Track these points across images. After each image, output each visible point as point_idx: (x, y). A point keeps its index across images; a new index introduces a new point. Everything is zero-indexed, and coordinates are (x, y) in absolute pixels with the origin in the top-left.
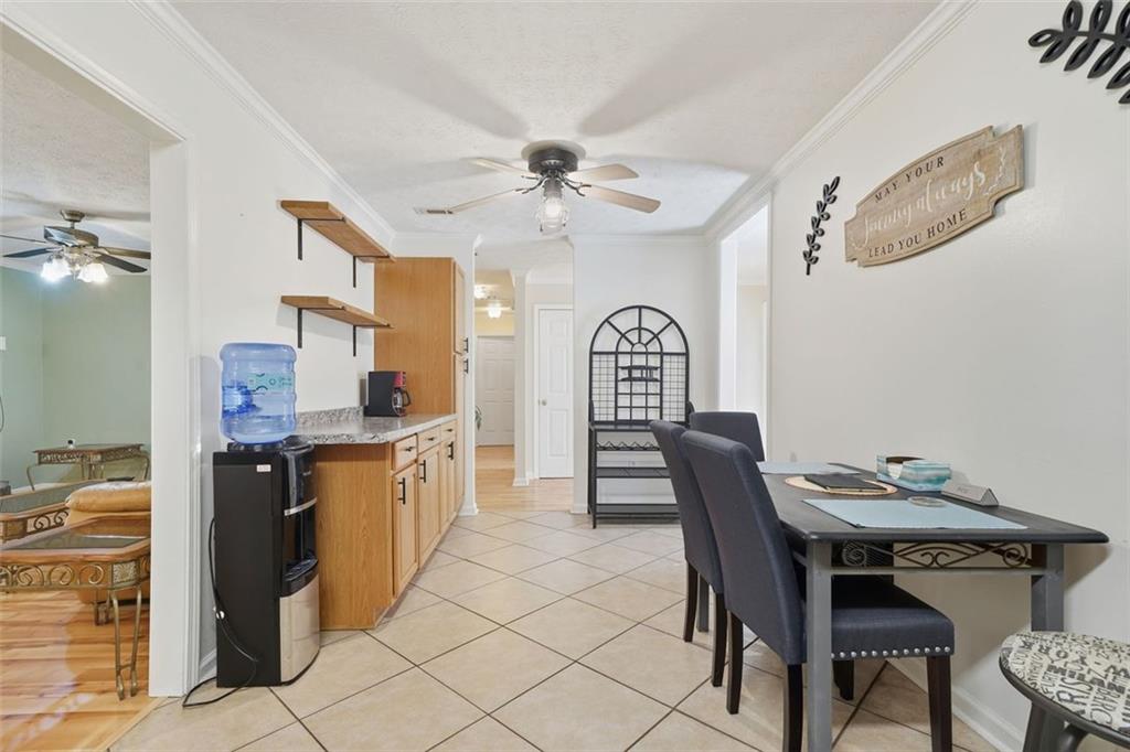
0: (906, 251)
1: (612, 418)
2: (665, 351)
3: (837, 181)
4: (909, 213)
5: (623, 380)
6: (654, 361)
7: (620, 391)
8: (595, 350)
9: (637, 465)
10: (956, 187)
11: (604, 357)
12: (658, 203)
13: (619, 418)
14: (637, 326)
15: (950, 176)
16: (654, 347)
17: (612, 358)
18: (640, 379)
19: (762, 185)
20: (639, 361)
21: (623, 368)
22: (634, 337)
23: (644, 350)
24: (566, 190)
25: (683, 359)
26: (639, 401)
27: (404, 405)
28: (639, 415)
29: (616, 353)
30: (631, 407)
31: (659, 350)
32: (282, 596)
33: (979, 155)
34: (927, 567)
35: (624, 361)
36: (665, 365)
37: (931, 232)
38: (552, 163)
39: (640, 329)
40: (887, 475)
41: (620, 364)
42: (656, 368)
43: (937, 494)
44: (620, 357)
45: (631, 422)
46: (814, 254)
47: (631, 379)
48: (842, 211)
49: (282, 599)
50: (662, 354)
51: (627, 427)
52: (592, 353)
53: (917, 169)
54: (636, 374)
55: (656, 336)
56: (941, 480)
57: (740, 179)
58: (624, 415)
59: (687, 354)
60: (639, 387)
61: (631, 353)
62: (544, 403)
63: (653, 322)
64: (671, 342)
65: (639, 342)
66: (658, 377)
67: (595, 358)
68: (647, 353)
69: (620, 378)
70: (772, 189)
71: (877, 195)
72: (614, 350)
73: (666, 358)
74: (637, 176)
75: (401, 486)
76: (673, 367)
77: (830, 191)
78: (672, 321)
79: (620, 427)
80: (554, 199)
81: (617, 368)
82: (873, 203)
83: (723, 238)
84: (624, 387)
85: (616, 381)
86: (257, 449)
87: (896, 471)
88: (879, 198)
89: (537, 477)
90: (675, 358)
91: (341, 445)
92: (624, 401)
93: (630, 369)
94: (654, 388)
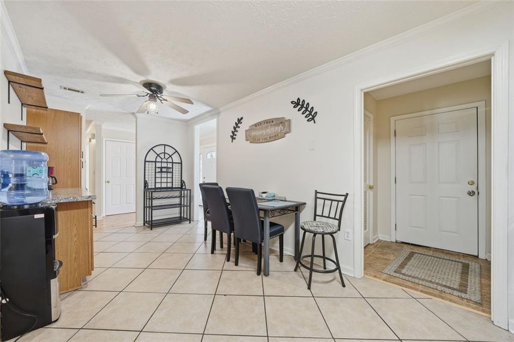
0: (263, 141)
1: (154, 187)
2: (174, 162)
3: (242, 118)
4: (264, 132)
5: (158, 172)
6: (170, 165)
7: (157, 176)
8: (147, 160)
9: (163, 204)
10: (276, 128)
11: (150, 163)
12: (188, 112)
13: (157, 186)
14: (163, 152)
15: (275, 125)
16: (170, 160)
17: (154, 163)
18: (165, 172)
19: (215, 112)
20: (164, 165)
21: (158, 168)
22: (162, 156)
23: (166, 161)
24: (158, 100)
25: (180, 165)
26: (164, 180)
27: (53, 184)
28: (164, 185)
29: (155, 162)
30: (161, 182)
31: (171, 161)
32: (51, 279)
33: (281, 123)
34: (283, 214)
35: (159, 165)
36: (174, 167)
37: (270, 137)
38: (154, 89)
39: (165, 153)
40: (262, 196)
41: (157, 166)
42: (170, 168)
43: (274, 199)
44: (157, 163)
45: (161, 188)
46: (234, 137)
47: (161, 172)
48: (244, 127)
49: (51, 280)
50: (173, 163)
51: (165, 190)
52: (145, 161)
53: (267, 122)
54: (164, 170)
55: (170, 156)
56: (274, 196)
57: (209, 109)
58: (158, 185)
59: (181, 163)
60: (164, 175)
61: (161, 162)
62: (108, 182)
63: (169, 151)
64: (176, 158)
65: (165, 158)
66: (171, 171)
67: (147, 163)
68: (167, 162)
69: (157, 171)
70: (218, 114)
71: (255, 125)
72: (154, 160)
73: (174, 164)
74: (193, 104)
75: (94, 220)
76: (176, 168)
77: (240, 121)
78: (176, 151)
79: (157, 190)
80: (154, 103)
81: (156, 167)
82: (254, 127)
83: (196, 125)
84: (158, 175)
85: (155, 172)
86: (26, 207)
87: (264, 195)
88: (256, 126)
89: (105, 215)
90: (177, 164)
91: (70, 202)
92: (158, 180)
93: (161, 168)
94: (170, 175)
